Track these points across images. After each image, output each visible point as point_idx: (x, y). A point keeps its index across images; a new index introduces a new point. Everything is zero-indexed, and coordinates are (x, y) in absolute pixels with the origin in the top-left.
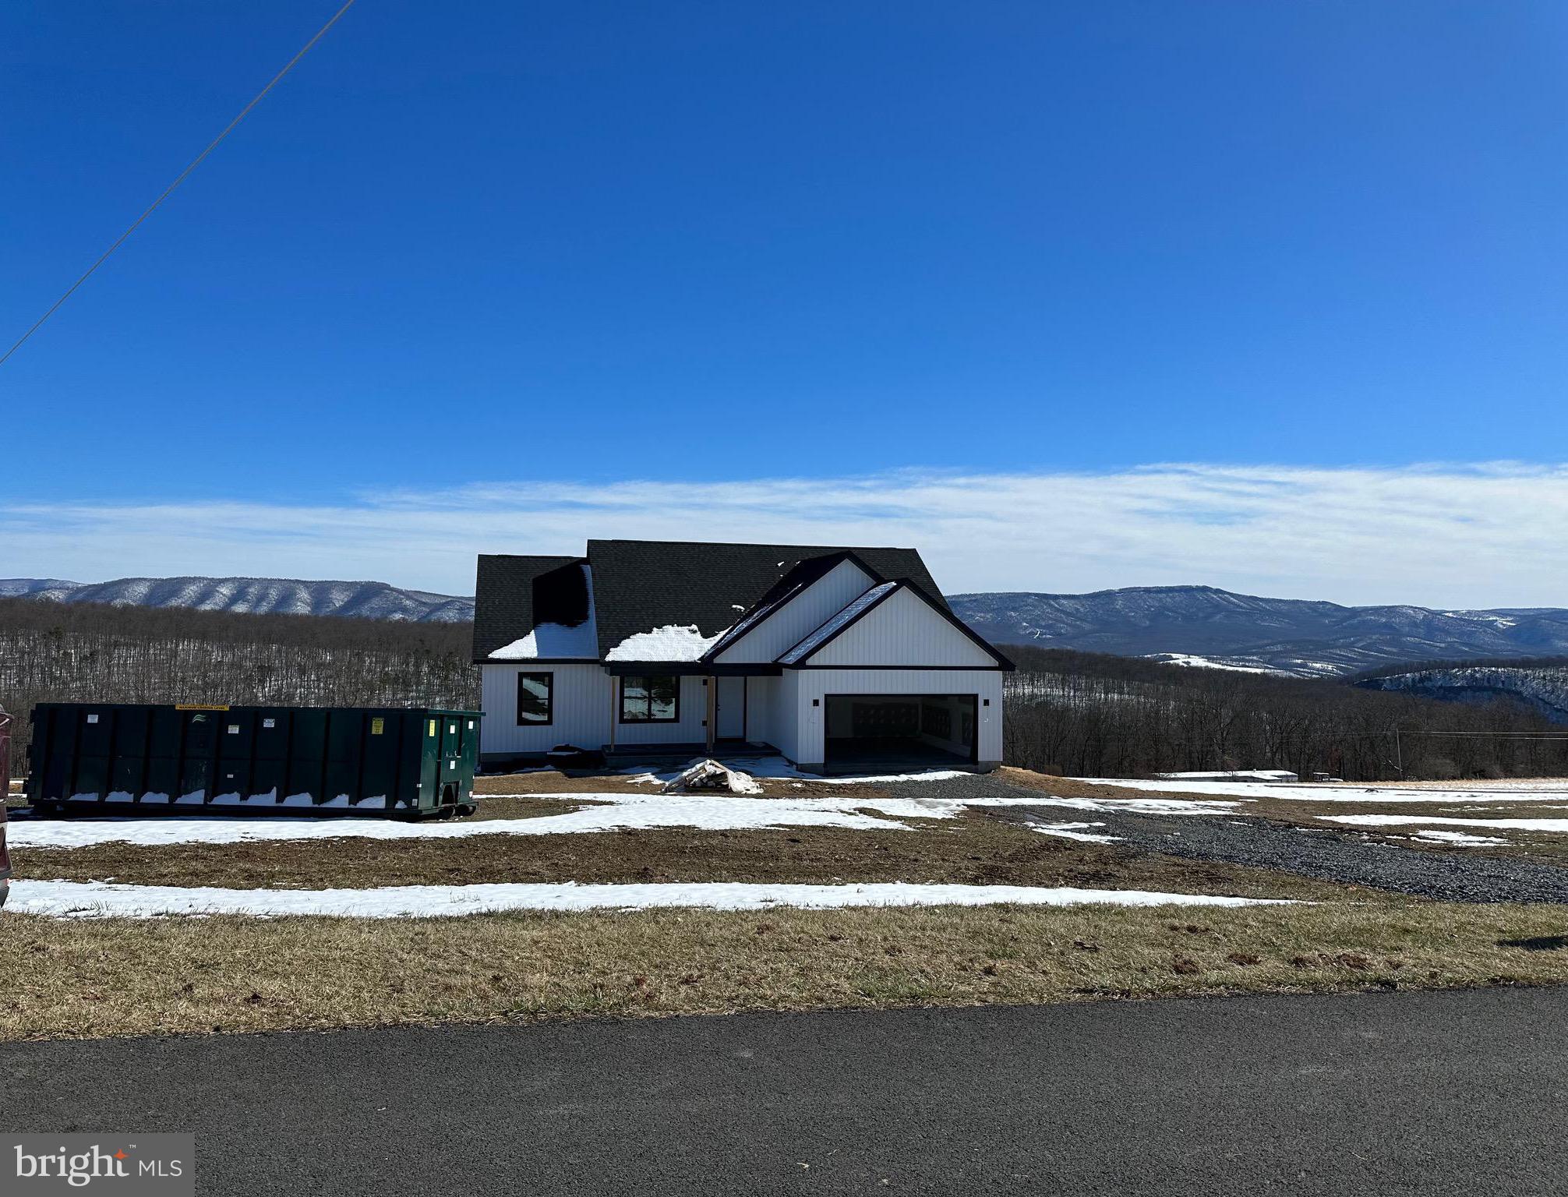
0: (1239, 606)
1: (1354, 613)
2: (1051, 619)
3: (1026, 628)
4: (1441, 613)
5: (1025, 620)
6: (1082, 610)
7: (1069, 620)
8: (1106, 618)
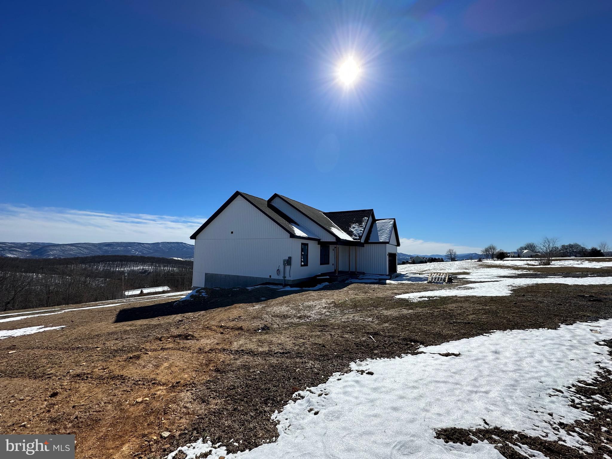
0: (189, 247)
2: (141, 249)
3: (134, 251)
5: (133, 249)
6: (150, 247)
7: (147, 249)
8: (157, 249)
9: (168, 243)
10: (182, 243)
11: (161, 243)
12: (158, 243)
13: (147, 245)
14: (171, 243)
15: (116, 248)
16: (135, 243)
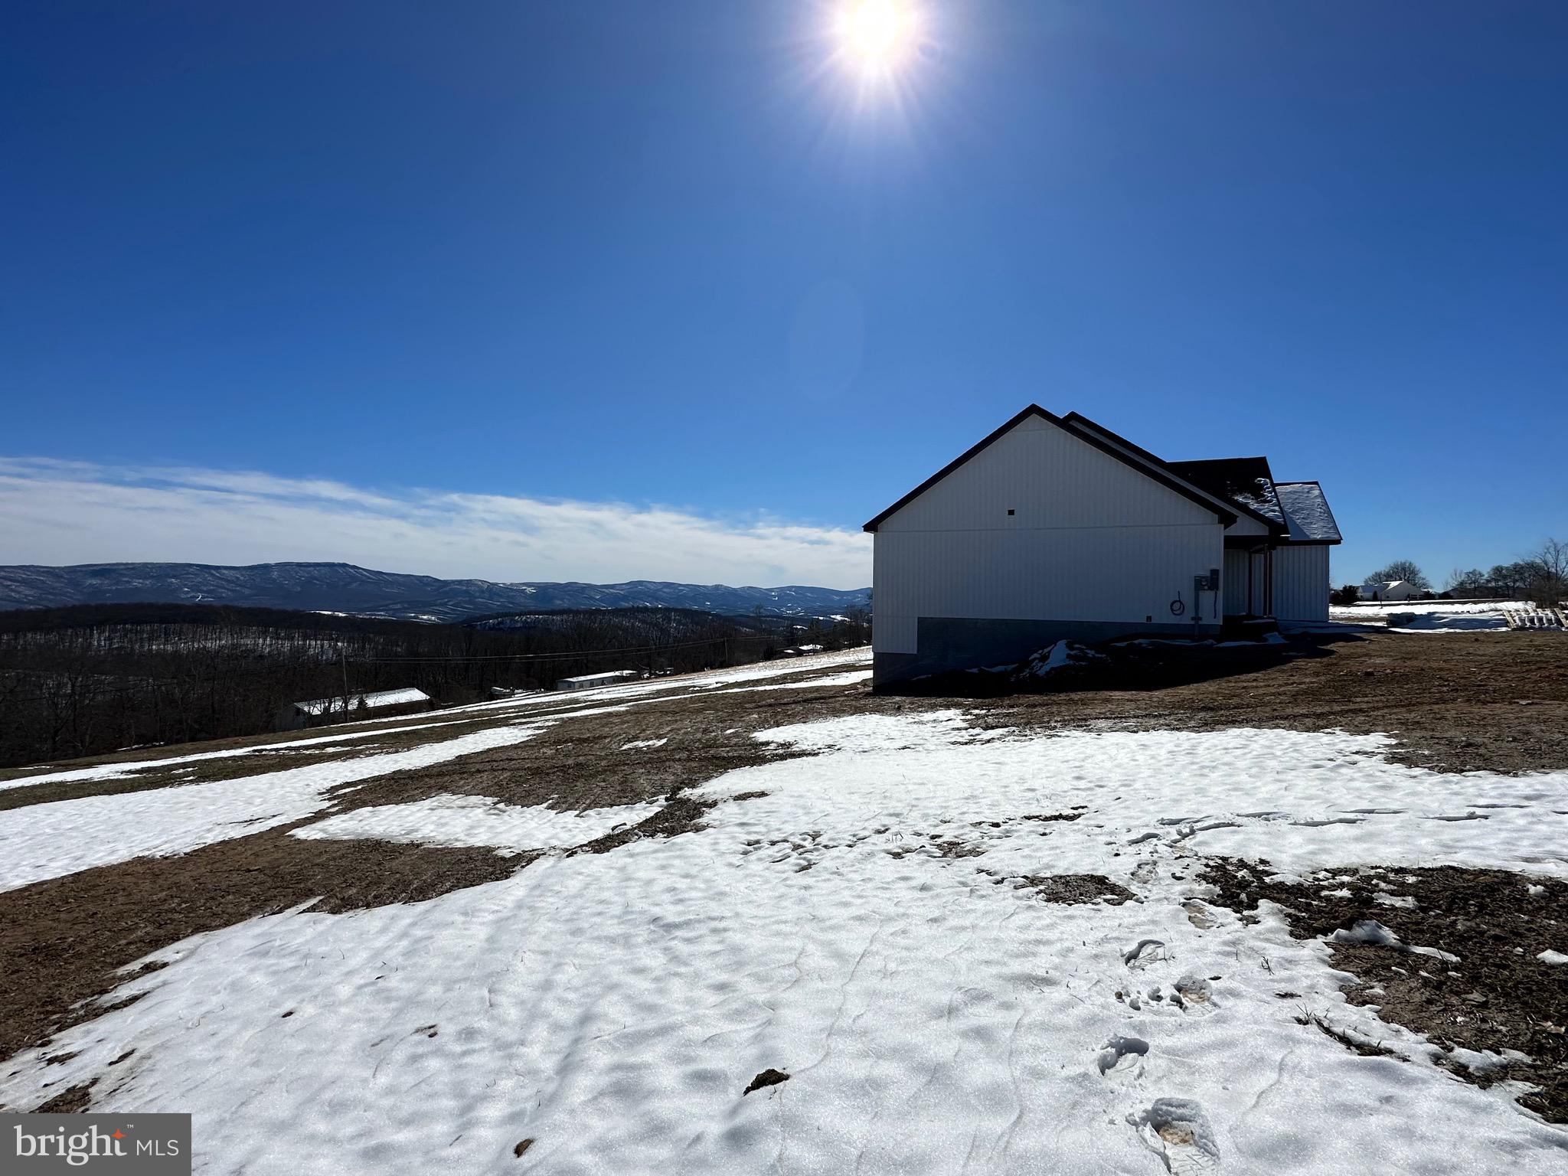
0: (369, 578)
1: (446, 583)
2: (213, 585)
3: (187, 592)
4: (496, 584)
5: (186, 586)
6: (242, 578)
7: (231, 586)
8: (263, 585)
9: (299, 565)
10: (345, 565)
11: (277, 565)
12: (266, 567)
13: (232, 572)
14: (309, 565)
15: (128, 582)
16: (190, 565)
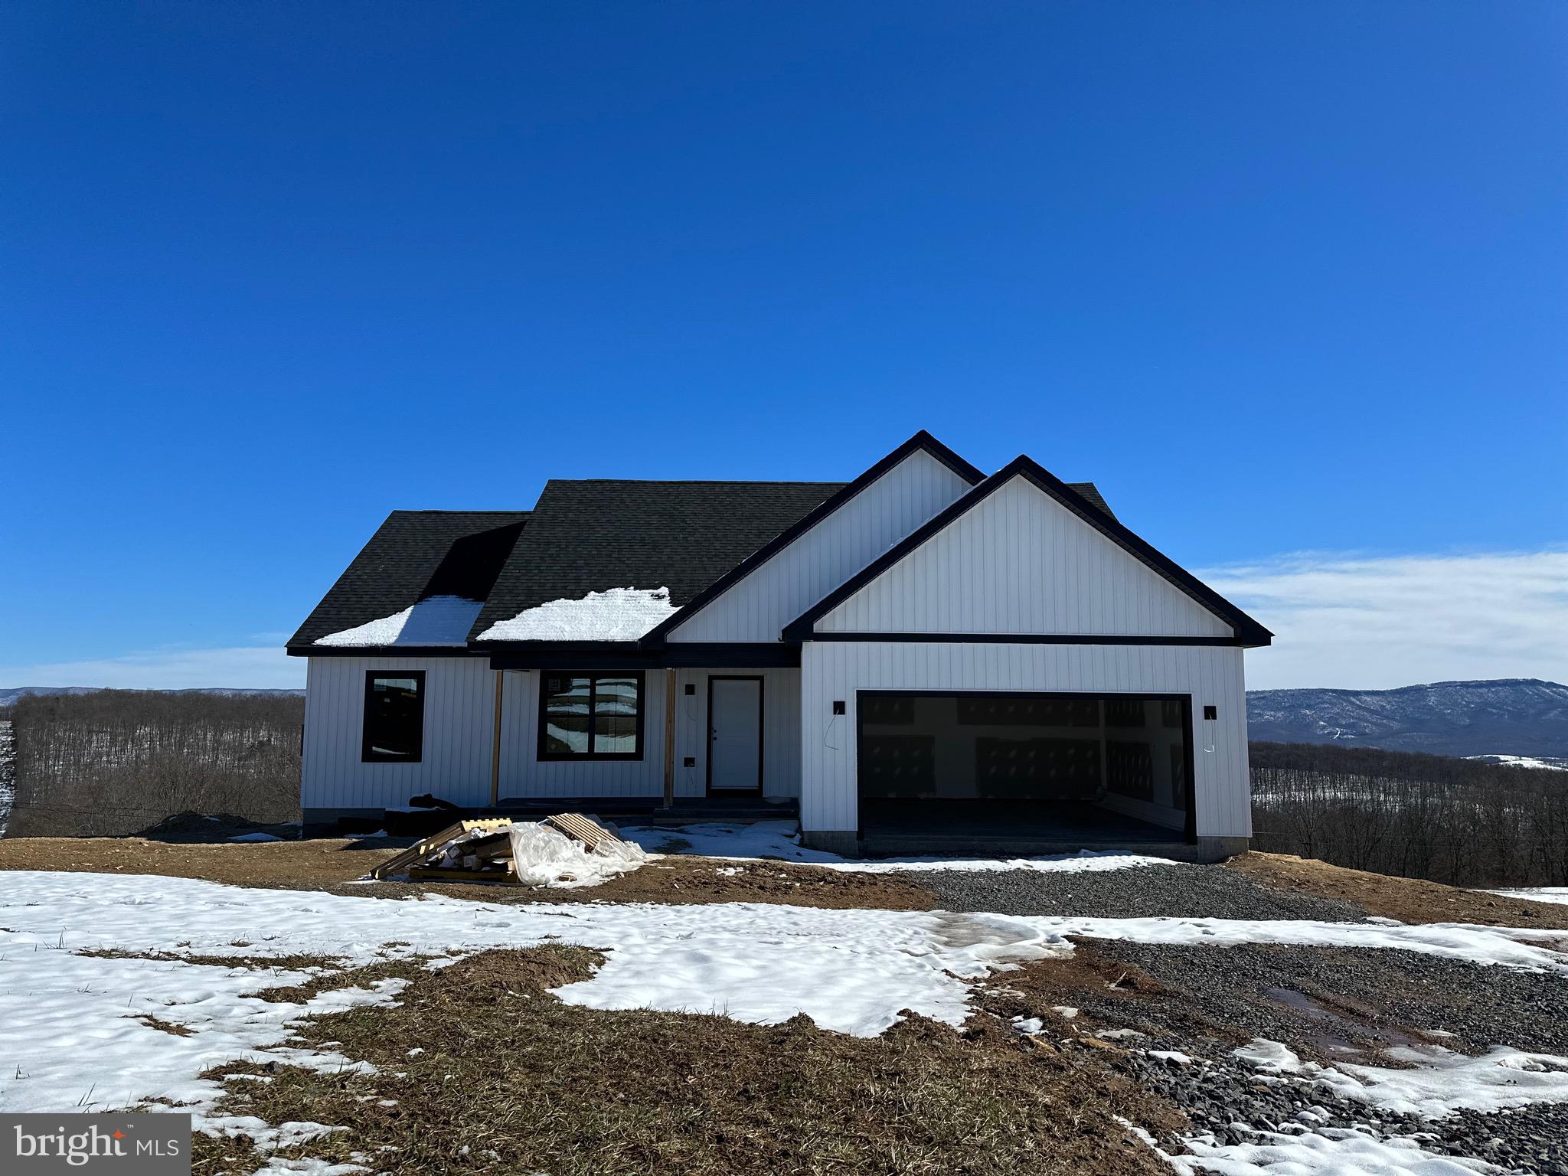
2: (1353, 717)
3: (1324, 727)
5: (1321, 718)
6: (1388, 707)
7: (1374, 718)
8: (1417, 716)
9: (1465, 685)
10: (1535, 682)
11: (1434, 686)
12: (1418, 691)
13: (1376, 699)
14: (1480, 684)
15: (1260, 715)
16: (1327, 691)
